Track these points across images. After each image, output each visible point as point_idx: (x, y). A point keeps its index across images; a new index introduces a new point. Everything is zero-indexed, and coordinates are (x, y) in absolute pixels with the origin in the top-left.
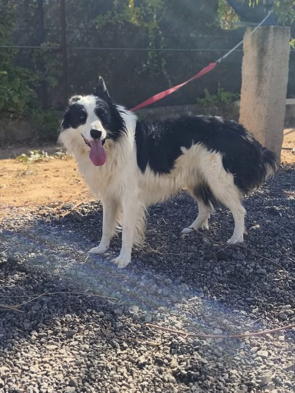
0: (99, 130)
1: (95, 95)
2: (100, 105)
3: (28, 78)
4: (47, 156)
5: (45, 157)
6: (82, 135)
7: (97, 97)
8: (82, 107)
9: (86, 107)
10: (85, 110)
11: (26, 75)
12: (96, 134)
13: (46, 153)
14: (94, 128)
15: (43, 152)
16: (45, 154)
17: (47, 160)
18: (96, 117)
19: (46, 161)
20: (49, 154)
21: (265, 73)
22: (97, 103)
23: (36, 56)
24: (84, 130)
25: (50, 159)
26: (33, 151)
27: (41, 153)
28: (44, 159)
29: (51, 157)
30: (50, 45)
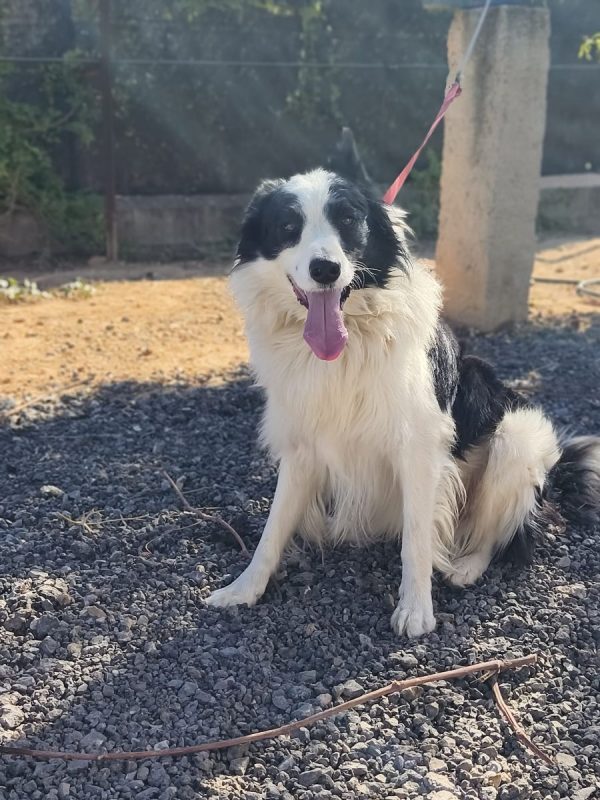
0: (334, 259)
1: (328, 168)
2: (342, 194)
3: (31, 125)
4: (35, 291)
5: (30, 293)
6: (288, 276)
7: (333, 175)
8: (292, 198)
9: (301, 200)
10: (300, 207)
11: (24, 118)
12: (324, 271)
13: (34, 285)
14: (320, 255)
15: (27, 283)
16: (31, 288)
17: (35, 299)
18: (327, 226)
19: (32, 303)
20: (41, 287)
21: (489, 115)
22: (334, 188)
23: (51, 79)
24: (294, 261)
25: (43, 297)
26: (6, 279)
27: (22, 285)
28: (28, 298)
29: (45, 294)
30: (82, 56)
